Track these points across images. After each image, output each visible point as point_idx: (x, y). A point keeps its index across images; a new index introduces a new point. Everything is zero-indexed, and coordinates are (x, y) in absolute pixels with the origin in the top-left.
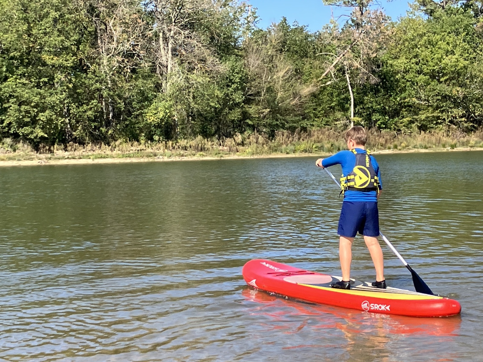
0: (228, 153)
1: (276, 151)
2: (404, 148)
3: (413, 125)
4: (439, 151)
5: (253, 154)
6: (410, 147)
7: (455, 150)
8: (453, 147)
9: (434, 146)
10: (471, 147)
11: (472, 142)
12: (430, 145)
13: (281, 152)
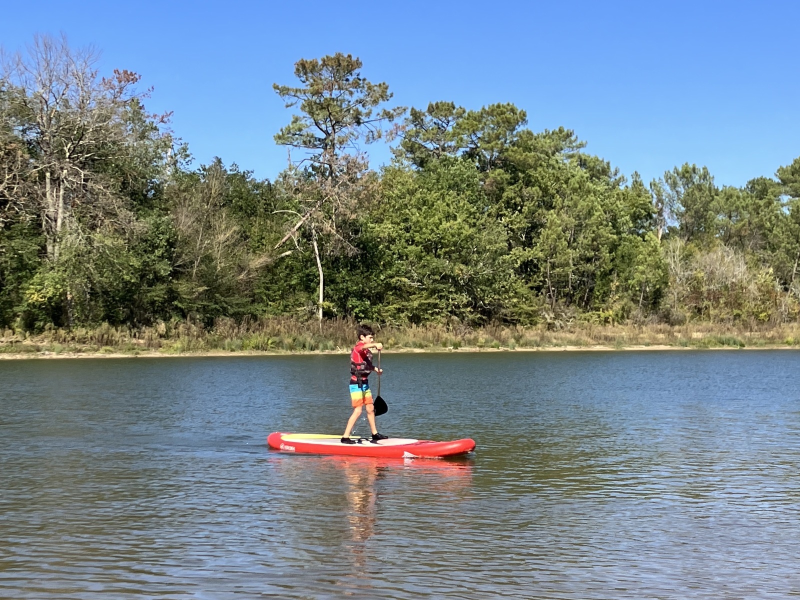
0: (146, 348)
1: (216, 347)
2: (392, 346)
3: (402, 315)
4: (439, 351)
5: (183, 351)
6: (400, 345)
7: (460, 350)
8: (456, 346)
9: (432, 345)
10: (481, 347)
11: (482, 340)
12: (426, 343)
13: (224, 349)
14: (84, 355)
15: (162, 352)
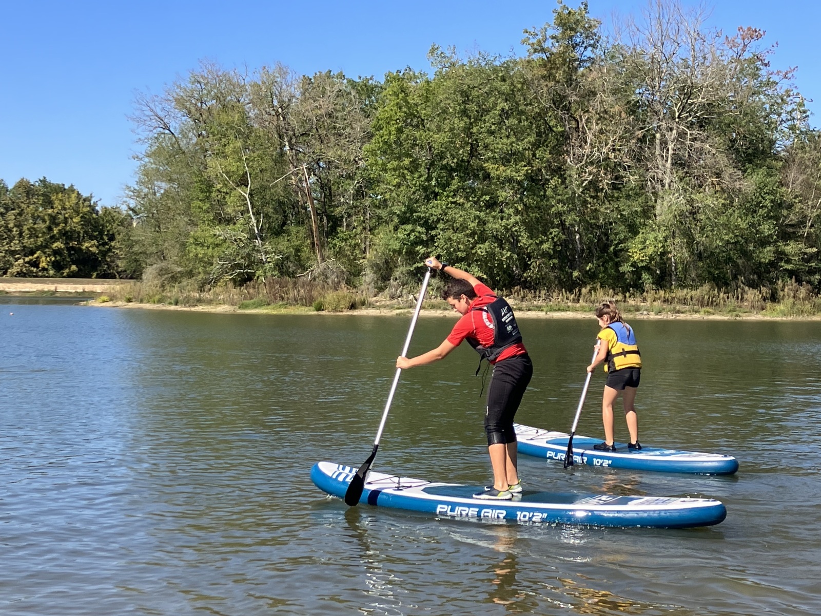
0: (748, 310)
5: (786, 314)
14: (682, 317)
15: (765, 315)
